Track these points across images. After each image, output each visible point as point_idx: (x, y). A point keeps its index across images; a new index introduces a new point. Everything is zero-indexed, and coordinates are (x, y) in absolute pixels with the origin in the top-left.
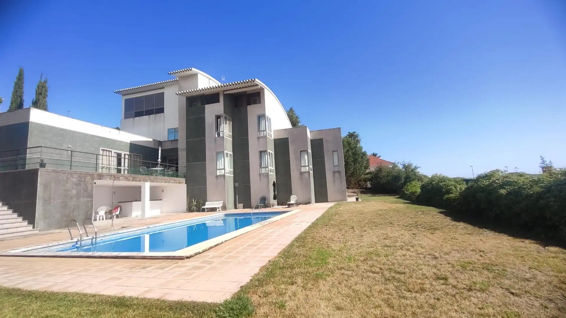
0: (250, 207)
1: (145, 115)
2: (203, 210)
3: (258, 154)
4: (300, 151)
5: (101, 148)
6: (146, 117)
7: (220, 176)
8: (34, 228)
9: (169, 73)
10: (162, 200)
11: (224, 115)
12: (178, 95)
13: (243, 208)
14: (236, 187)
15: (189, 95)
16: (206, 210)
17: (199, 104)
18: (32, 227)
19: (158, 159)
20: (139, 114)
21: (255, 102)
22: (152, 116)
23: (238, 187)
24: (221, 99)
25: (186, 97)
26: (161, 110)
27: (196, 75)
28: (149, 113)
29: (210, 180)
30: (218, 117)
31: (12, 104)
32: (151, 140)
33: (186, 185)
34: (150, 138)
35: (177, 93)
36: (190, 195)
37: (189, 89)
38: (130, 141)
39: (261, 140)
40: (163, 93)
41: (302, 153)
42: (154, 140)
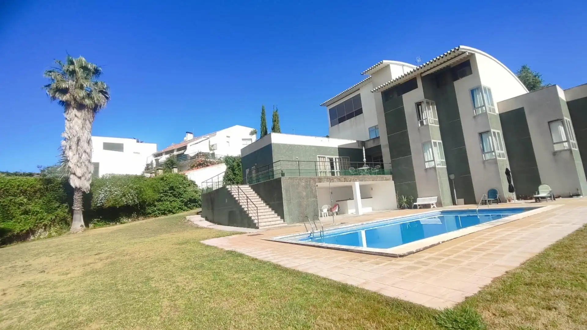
0: (474, 202)
1: (347, 119)
2: (415, 207)
3: (477, 137)
4: (549, 123)
5: (317, 156)
6: (347, 122)
7: (430, 168)
8: (284, 222)
9: (362, 73)
10: (372, 198)
11: (425, 101)
12: (373, 92)
13: (465, 204)
14: (452, 180)
15: (384, 89)
16: (418, 207)
17: (396, 96)
18: (283, 221)
19: (363, 158)
20: (342, 120)
21: (464, 75)
22: (353, 119)
23: (454, 179)
24: (420, 83)
25: (382, 92)
26: (360, 112)
27: (388, 66)
28: (350, 116)
29: (418, 173)
30: (418, 104)
31: (261, 132)
32: (355, 141)
33: (393, 181)
34: (354, 140)
35: (372, 91)
36: (400, 192)
37: (383, 83)
38: (338, 146)
39: (479, 119)
40: (359, 95)
41: (553, 125)
42: (358, 141)
